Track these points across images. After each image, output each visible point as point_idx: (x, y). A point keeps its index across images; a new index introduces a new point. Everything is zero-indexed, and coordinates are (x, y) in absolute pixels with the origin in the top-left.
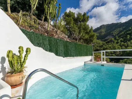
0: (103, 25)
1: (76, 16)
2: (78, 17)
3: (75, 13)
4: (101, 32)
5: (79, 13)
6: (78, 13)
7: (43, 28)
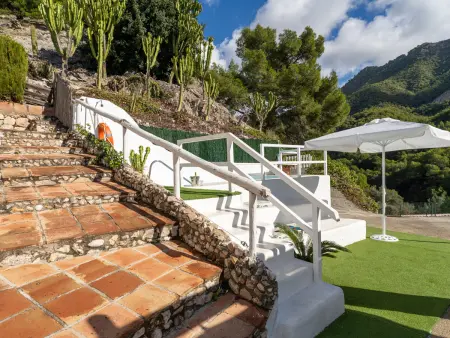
0: (425, 45)
1: (278, 41)
2: (283, 46)
3: (274, 31)
4: (415, 76)
5: (286, 31)
6: (283, 33)
7: (170, 104)
